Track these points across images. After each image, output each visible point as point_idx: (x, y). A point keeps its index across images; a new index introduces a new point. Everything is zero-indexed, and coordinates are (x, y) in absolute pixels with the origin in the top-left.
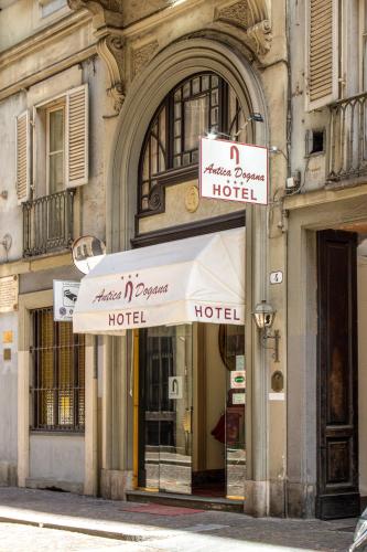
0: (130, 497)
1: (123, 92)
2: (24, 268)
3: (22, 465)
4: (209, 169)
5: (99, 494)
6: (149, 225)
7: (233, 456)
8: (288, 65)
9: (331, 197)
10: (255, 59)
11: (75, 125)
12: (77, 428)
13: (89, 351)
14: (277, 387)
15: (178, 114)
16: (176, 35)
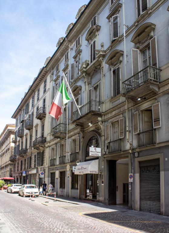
0: (84, 199)
1: (84, 138)
2: (71, 164)
3: (70, 194)
4: (91, 152)
5: (80, 199)
6: (87, 158)
7: (98, 193)
8: (104, 136)
9: (109, 155)
10: (100, 135)
11: (78, 143)
12: (77, 189)
13: (79, 177)
14: (103, 183)
15: (91, 142)
16: (90, 131)
